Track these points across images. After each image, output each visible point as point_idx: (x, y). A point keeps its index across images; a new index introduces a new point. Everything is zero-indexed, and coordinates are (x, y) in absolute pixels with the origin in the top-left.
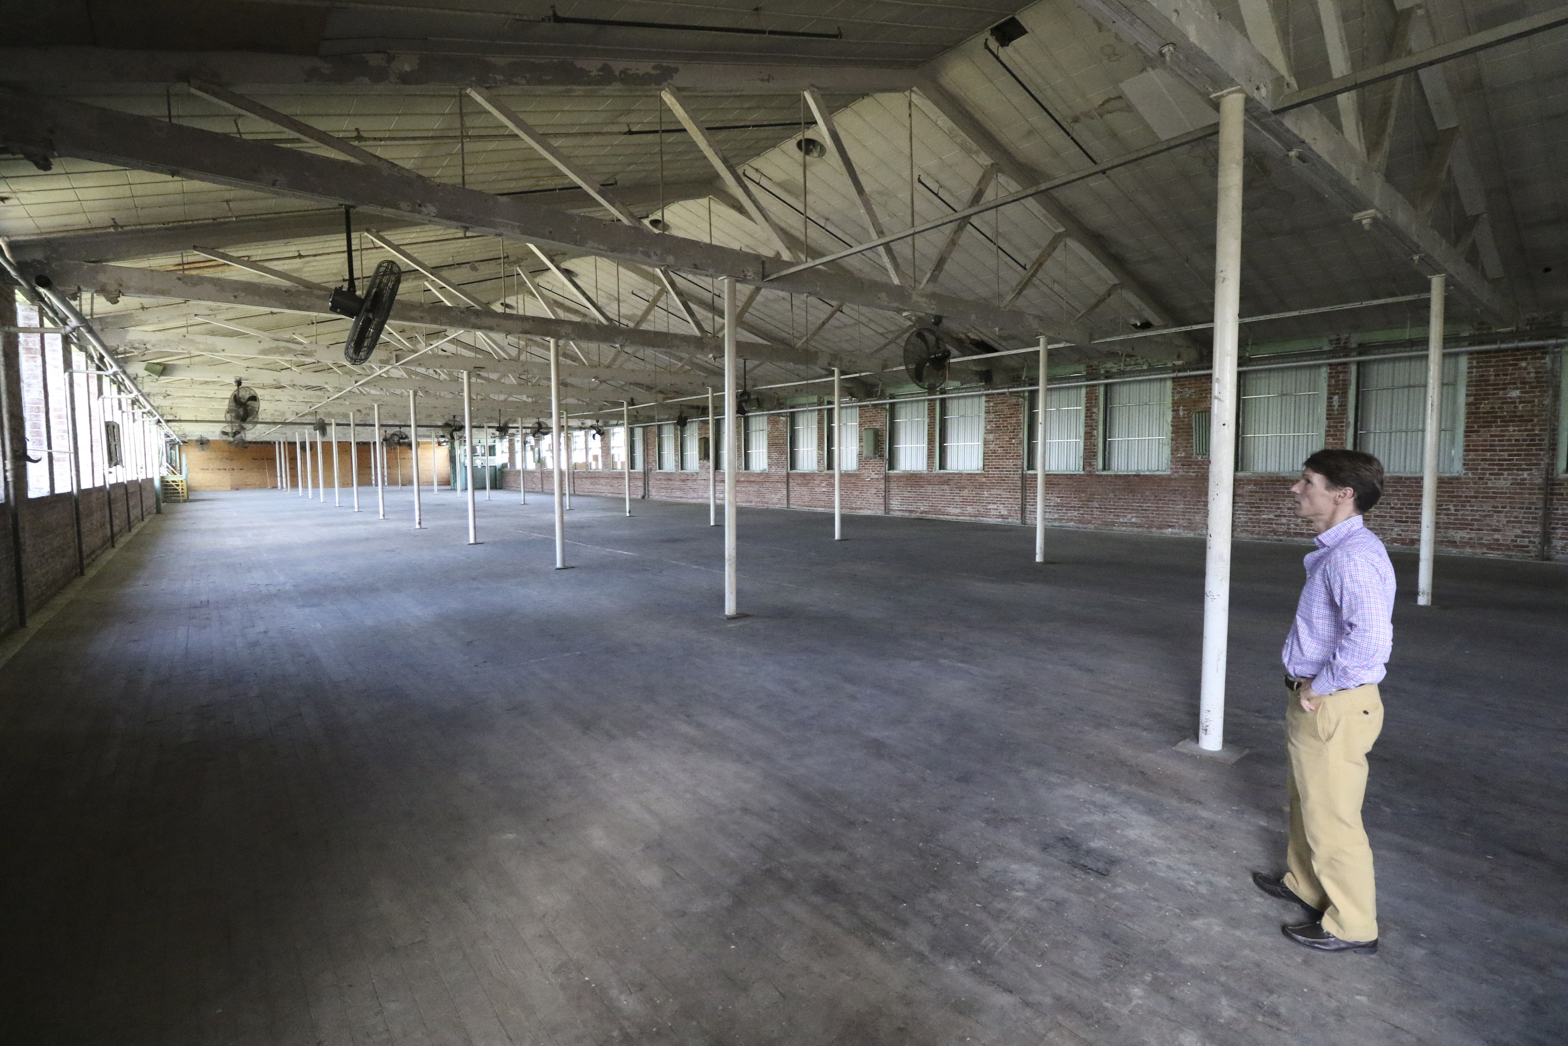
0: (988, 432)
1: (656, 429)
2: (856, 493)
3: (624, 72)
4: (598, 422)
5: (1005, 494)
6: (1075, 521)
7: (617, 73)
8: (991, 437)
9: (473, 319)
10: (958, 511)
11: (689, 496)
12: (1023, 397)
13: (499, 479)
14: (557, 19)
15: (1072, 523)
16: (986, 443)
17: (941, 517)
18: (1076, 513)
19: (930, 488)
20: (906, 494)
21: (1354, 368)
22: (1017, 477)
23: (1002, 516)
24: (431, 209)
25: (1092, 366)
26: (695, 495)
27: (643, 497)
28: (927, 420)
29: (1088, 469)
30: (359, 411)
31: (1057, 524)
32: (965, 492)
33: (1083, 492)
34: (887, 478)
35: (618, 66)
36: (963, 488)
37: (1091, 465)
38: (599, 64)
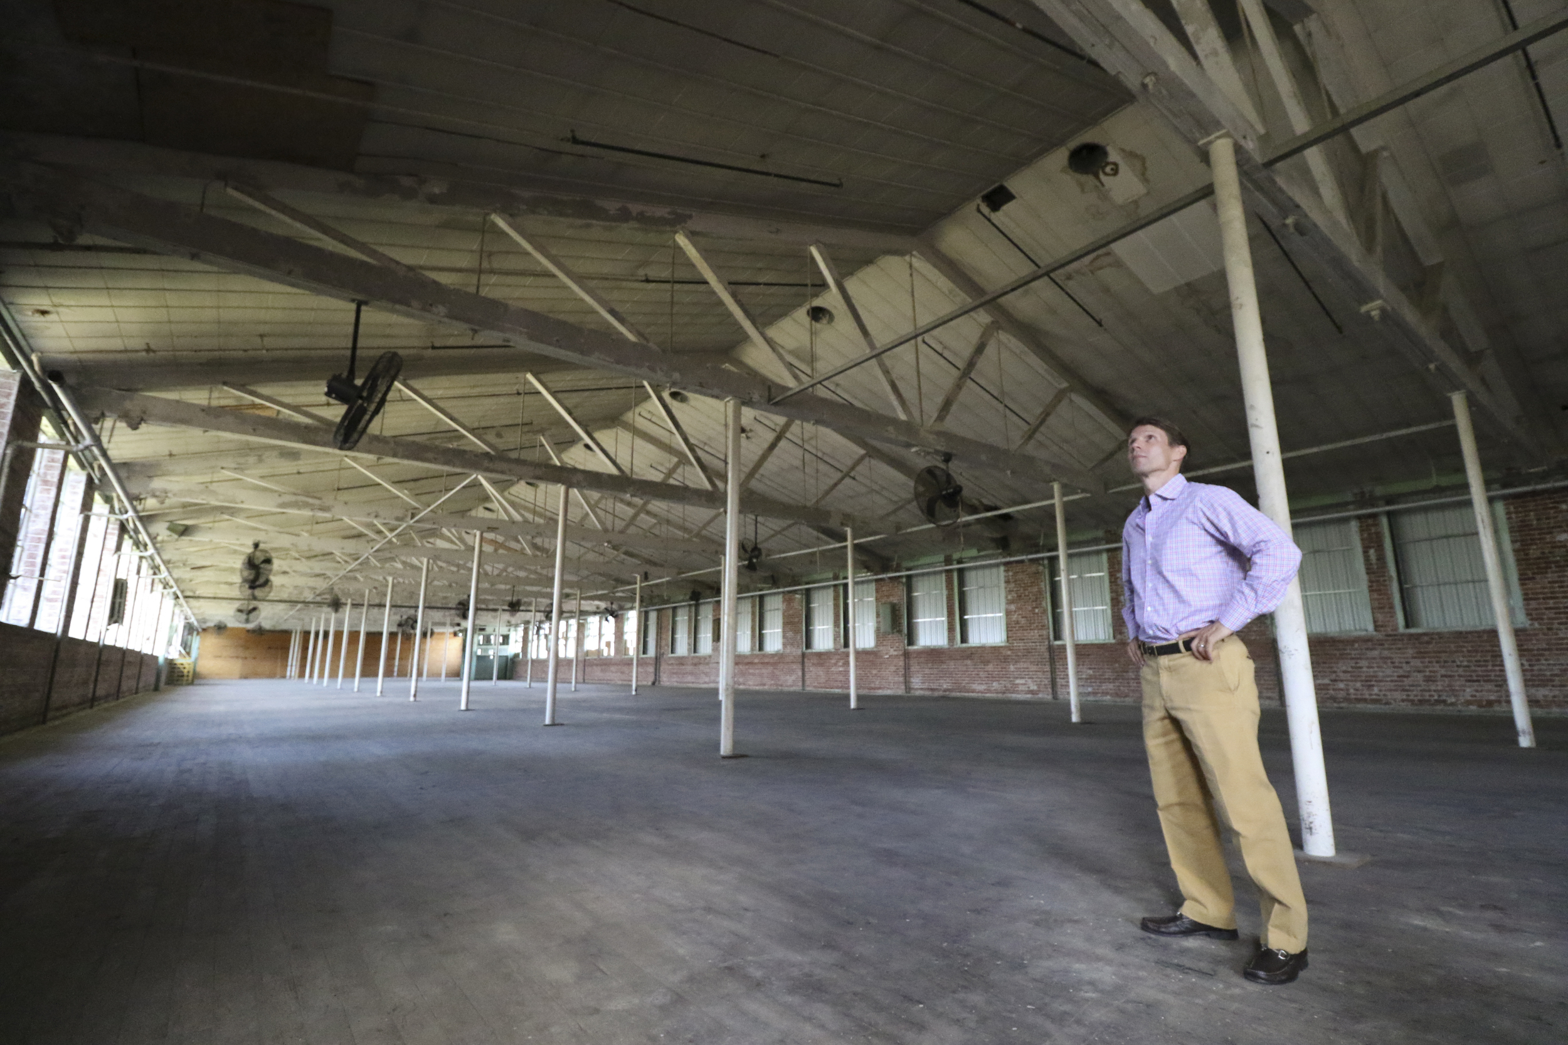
0: (1009, 602)
1: (670, 612)
2: (874, 672)
3: (641, 214)
4: (612, 604)
5: (1033, 668)
6: (1111, 695)
7: (634, 214)
8: (1013, 607)
9: (486, 463)
10: (983, 687)
11: (701, 681)
12: (1043, 565)
13: (510, 669)
14: (575, 141)
15: (1108, 697)
16: (1008, 613)
17: (966, 694)
18: (1111, 686)
19: (952, 663)
20: (927, 671)
21: (1384, 521)
22: (1043, 649)
23: (1032, 692)
24: (442, 310)
25: (1110, 531)
26: (707, 680)
27: (654, 683)
28: (945, 592)
29: (1119, 637)
30: (375, 588)
31: (1091, 698)
32: (990, 667)
33: (1116, 661)
34: (906, 655)
35: (635, 208)
36: (987, 663)
37: (1121, 633)
38: (618, 205)
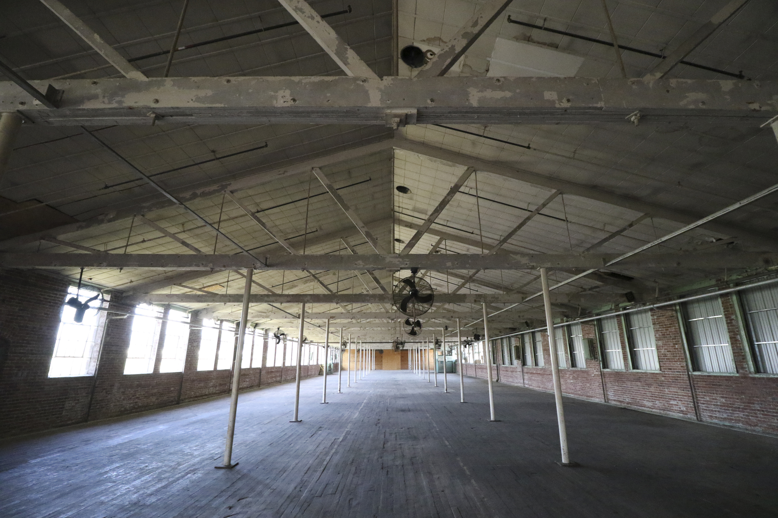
0: (658, 339)
1: (499, 341)
2: (588, 385)
3: (203, 193)
5: (680, 392)
6: (743, 422)
8: (660, 343)
10: (650, 404)
11: (515, 382)
12: (676, 311)
13: (452, 369)
15: (740, 425)
16: (658, 348)
17: (641, 408)
18: (741, 415)
19: (629, 383)
20: (616, 388)
22: (686, 377)
23: (682, 412)
25: (720, 280)
26: (517, 381)
27: (497, 381)
28: (618, 332)
29: (741, 371)
31: (727, 423)
32: (652, 389)
33: (743, 393)
34: (602, 375)
36: (649, 385)
37: (743, 368)
